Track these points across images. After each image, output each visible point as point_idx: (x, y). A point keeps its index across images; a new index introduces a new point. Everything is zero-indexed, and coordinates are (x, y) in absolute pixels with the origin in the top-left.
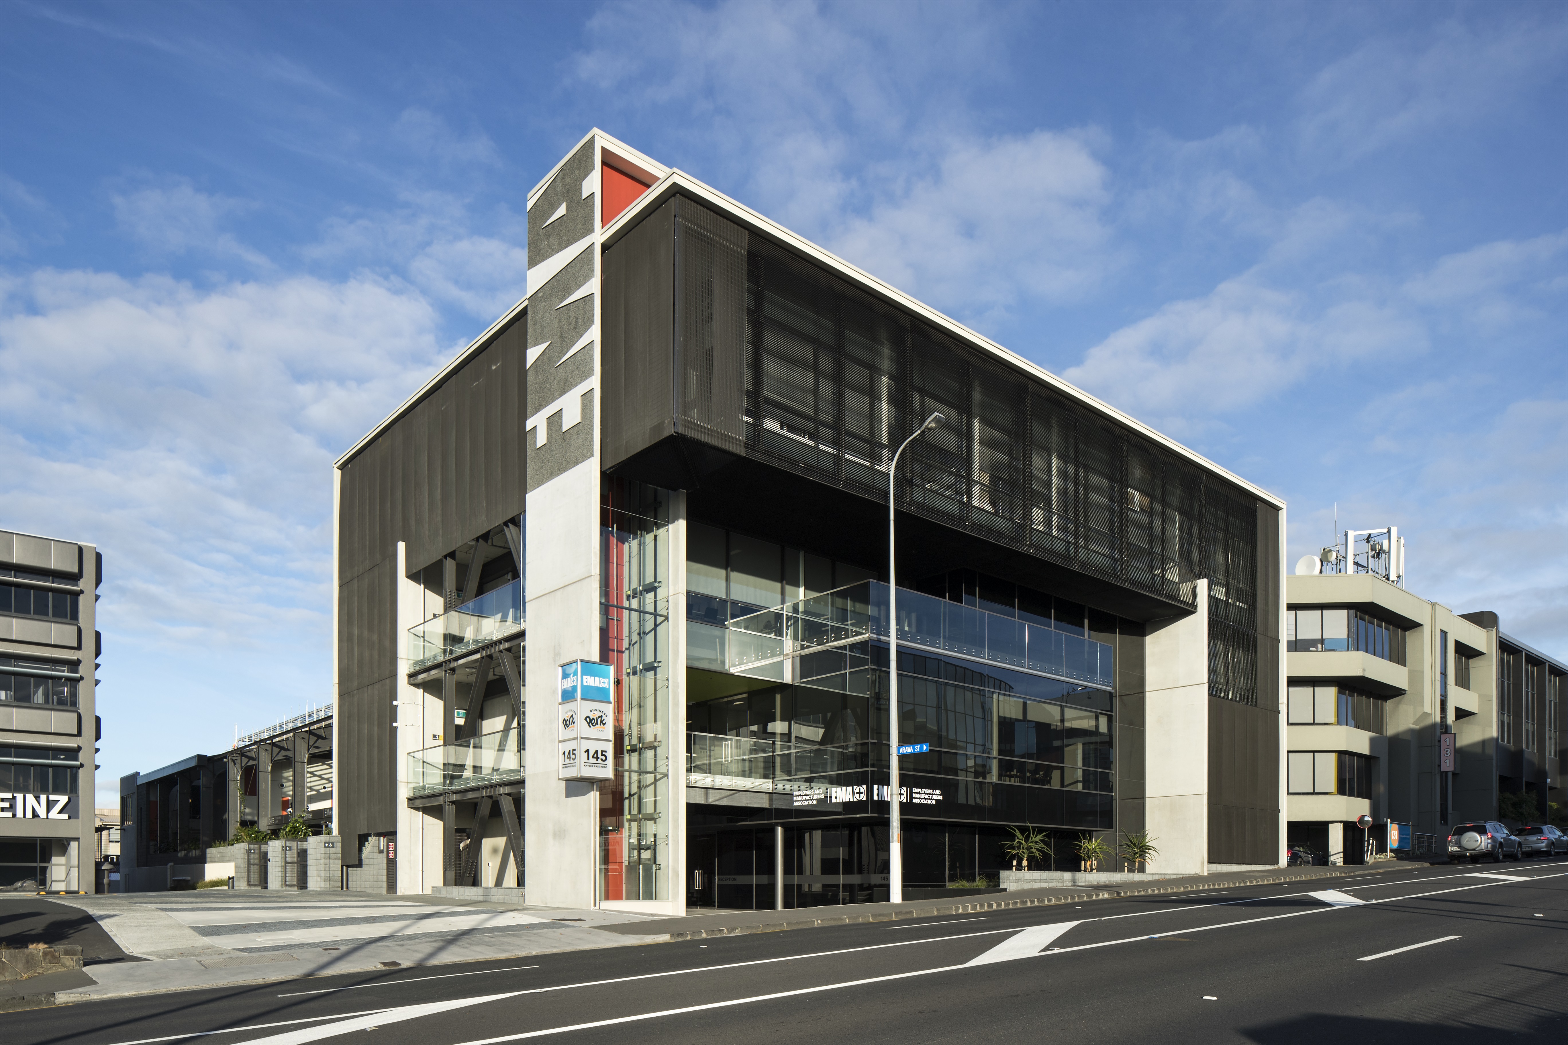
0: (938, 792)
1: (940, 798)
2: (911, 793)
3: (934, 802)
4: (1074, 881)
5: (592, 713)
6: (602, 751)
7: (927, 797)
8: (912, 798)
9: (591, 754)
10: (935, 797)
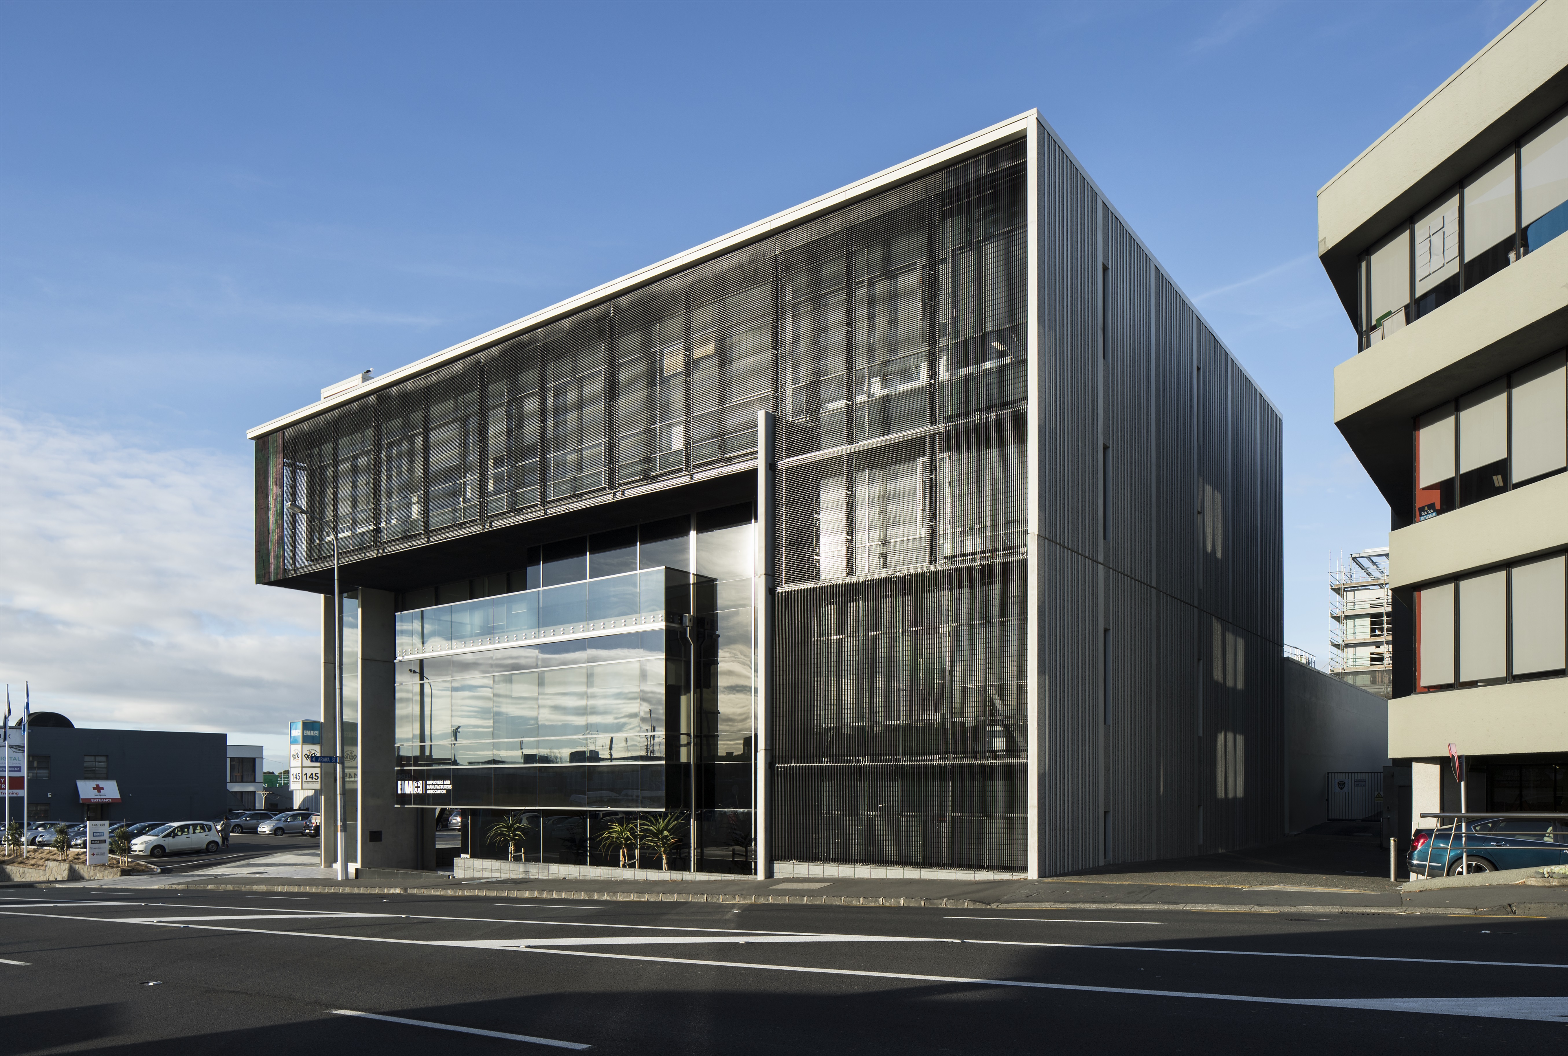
0: (448, 782)
1: (450, 787)
2: (426, 785)
3: (444, 792)
7: (438, 787)
8: (426, 790)
10: (445, 787)
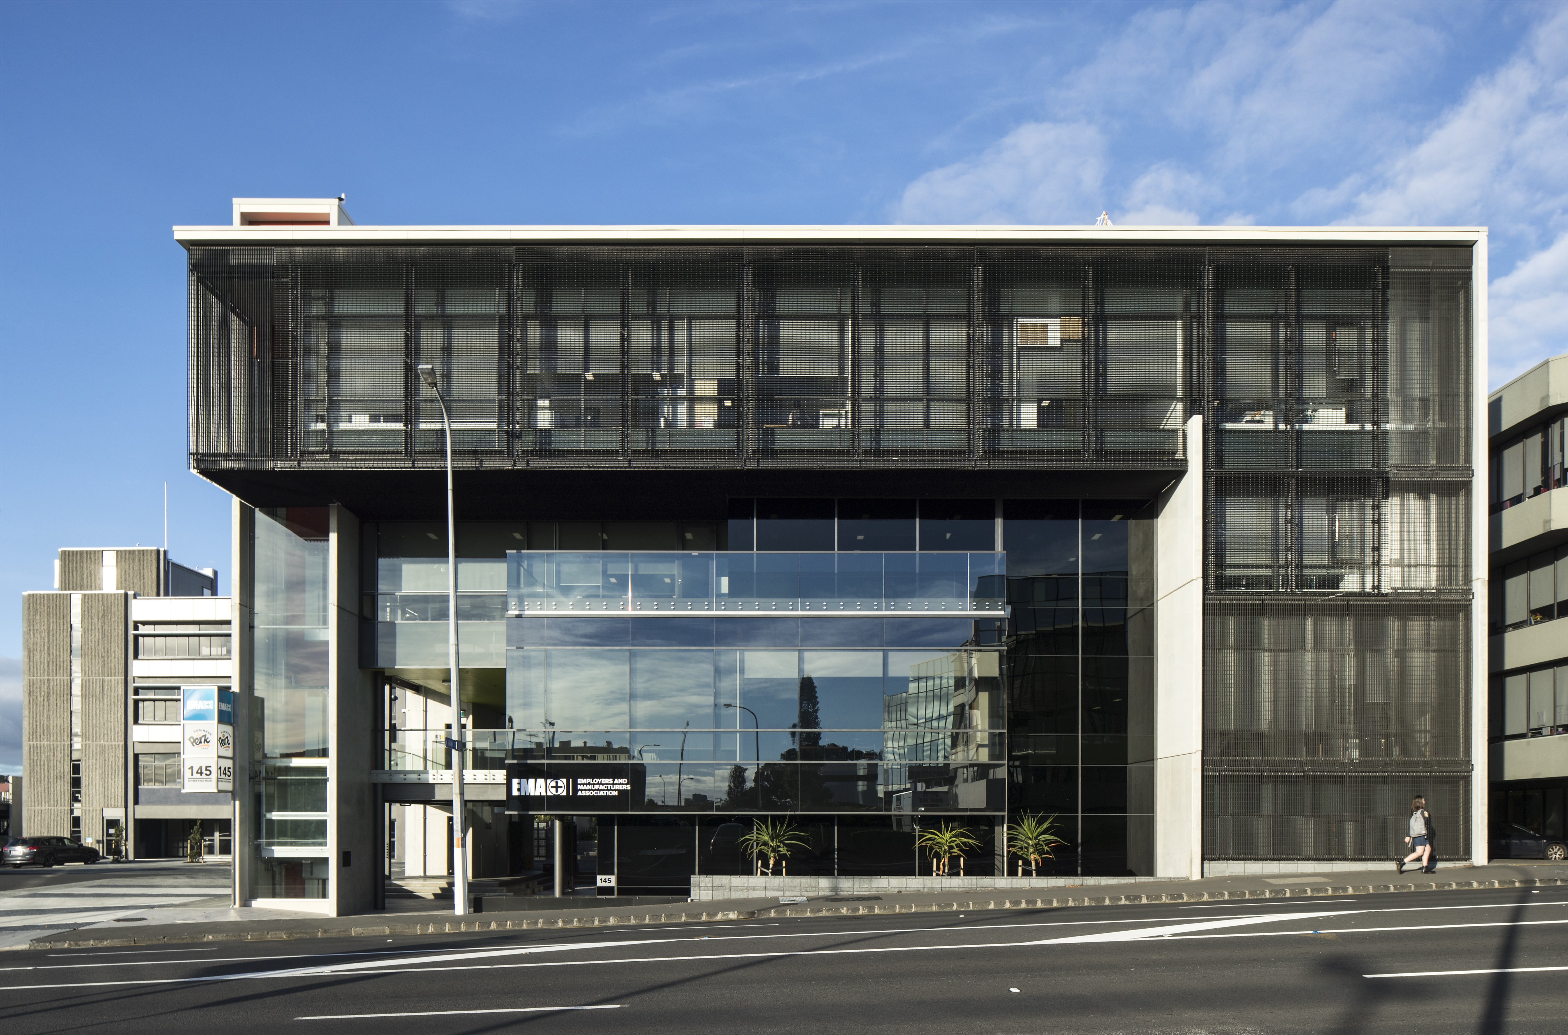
0: (620, 781)
1: (629, 787)
2: (575, 785)
3: (616, 793)
4: (835, 888)
5: (196, 733)
6: (206, 767)
7: (602, 788)
8: (575, 790)
9: (195, 771)
10: (615, 787)
